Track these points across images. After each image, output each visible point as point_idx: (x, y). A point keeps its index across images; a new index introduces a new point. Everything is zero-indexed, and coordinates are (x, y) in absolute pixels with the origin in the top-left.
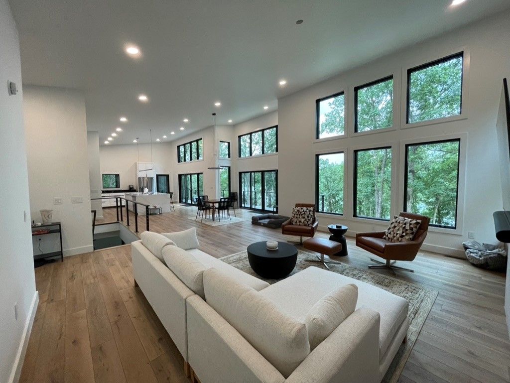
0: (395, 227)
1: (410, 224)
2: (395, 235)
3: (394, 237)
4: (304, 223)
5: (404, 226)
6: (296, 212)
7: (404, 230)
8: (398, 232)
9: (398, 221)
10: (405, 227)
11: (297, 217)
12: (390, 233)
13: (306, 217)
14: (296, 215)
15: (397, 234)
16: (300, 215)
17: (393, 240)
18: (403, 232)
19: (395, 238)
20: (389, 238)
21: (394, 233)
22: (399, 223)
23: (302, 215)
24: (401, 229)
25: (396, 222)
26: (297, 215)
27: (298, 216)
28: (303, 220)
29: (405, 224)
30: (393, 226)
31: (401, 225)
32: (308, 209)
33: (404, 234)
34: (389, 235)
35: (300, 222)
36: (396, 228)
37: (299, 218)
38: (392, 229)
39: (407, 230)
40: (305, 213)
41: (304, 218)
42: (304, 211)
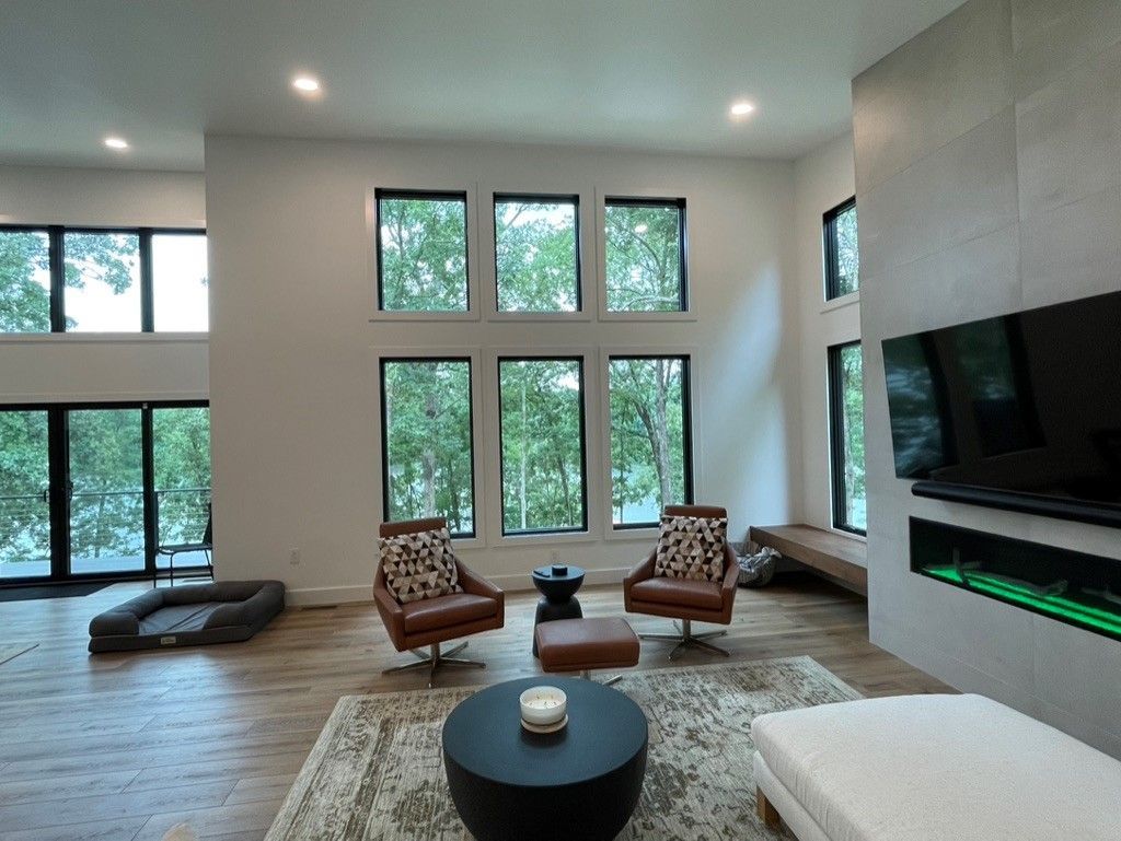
0: (678, 542)
1: (712, 530)
2: (689, 560)
3: (689, 566)
4: (437, 585)
5: (699, 536)
6: (400, 555)
7: (706, 546)
8: (694, 553)
9: (680, 528)
10: (703, 539)
11: (408, 574)
12: (673, 559)
13: (438, 564)
14: (402, 565)
15: (693, 558)
16: (415, 561)
17: (688, 575)
18: (706, 552)
19: (693, 569)
20: (676, 572)
21: (685, 558)
22: (684, 530)
23: (423, 560)
24: (696, 544)
25: (676, 529)
26: (406, 563)
27: (411, 568)
28: (432, 578)
29: (700, 531)
30: (671, 540)
31: (692, 535)
32: (435, 537)
33: (710, 554)
34: (672, 564)
35: (424, 585)
36: (685, 544)
37: (417, 572)
38: (674, 549)
39: (711, 544)
40: (431, 553)
41: (433, 568)
42: (424, 546)
